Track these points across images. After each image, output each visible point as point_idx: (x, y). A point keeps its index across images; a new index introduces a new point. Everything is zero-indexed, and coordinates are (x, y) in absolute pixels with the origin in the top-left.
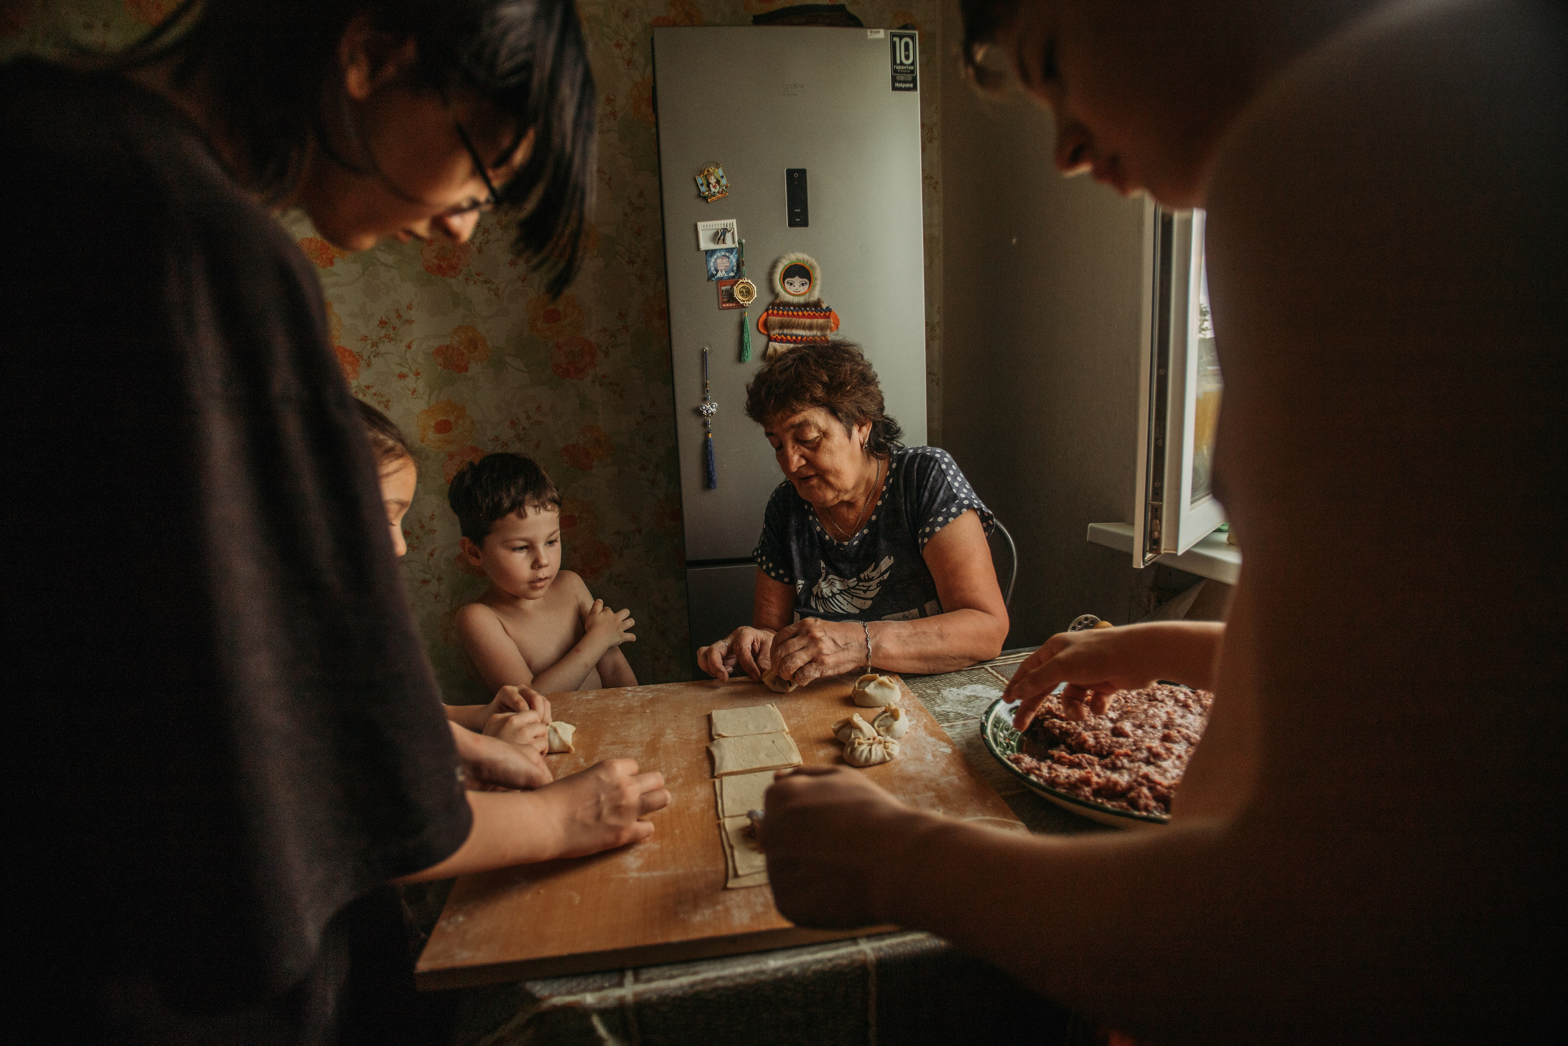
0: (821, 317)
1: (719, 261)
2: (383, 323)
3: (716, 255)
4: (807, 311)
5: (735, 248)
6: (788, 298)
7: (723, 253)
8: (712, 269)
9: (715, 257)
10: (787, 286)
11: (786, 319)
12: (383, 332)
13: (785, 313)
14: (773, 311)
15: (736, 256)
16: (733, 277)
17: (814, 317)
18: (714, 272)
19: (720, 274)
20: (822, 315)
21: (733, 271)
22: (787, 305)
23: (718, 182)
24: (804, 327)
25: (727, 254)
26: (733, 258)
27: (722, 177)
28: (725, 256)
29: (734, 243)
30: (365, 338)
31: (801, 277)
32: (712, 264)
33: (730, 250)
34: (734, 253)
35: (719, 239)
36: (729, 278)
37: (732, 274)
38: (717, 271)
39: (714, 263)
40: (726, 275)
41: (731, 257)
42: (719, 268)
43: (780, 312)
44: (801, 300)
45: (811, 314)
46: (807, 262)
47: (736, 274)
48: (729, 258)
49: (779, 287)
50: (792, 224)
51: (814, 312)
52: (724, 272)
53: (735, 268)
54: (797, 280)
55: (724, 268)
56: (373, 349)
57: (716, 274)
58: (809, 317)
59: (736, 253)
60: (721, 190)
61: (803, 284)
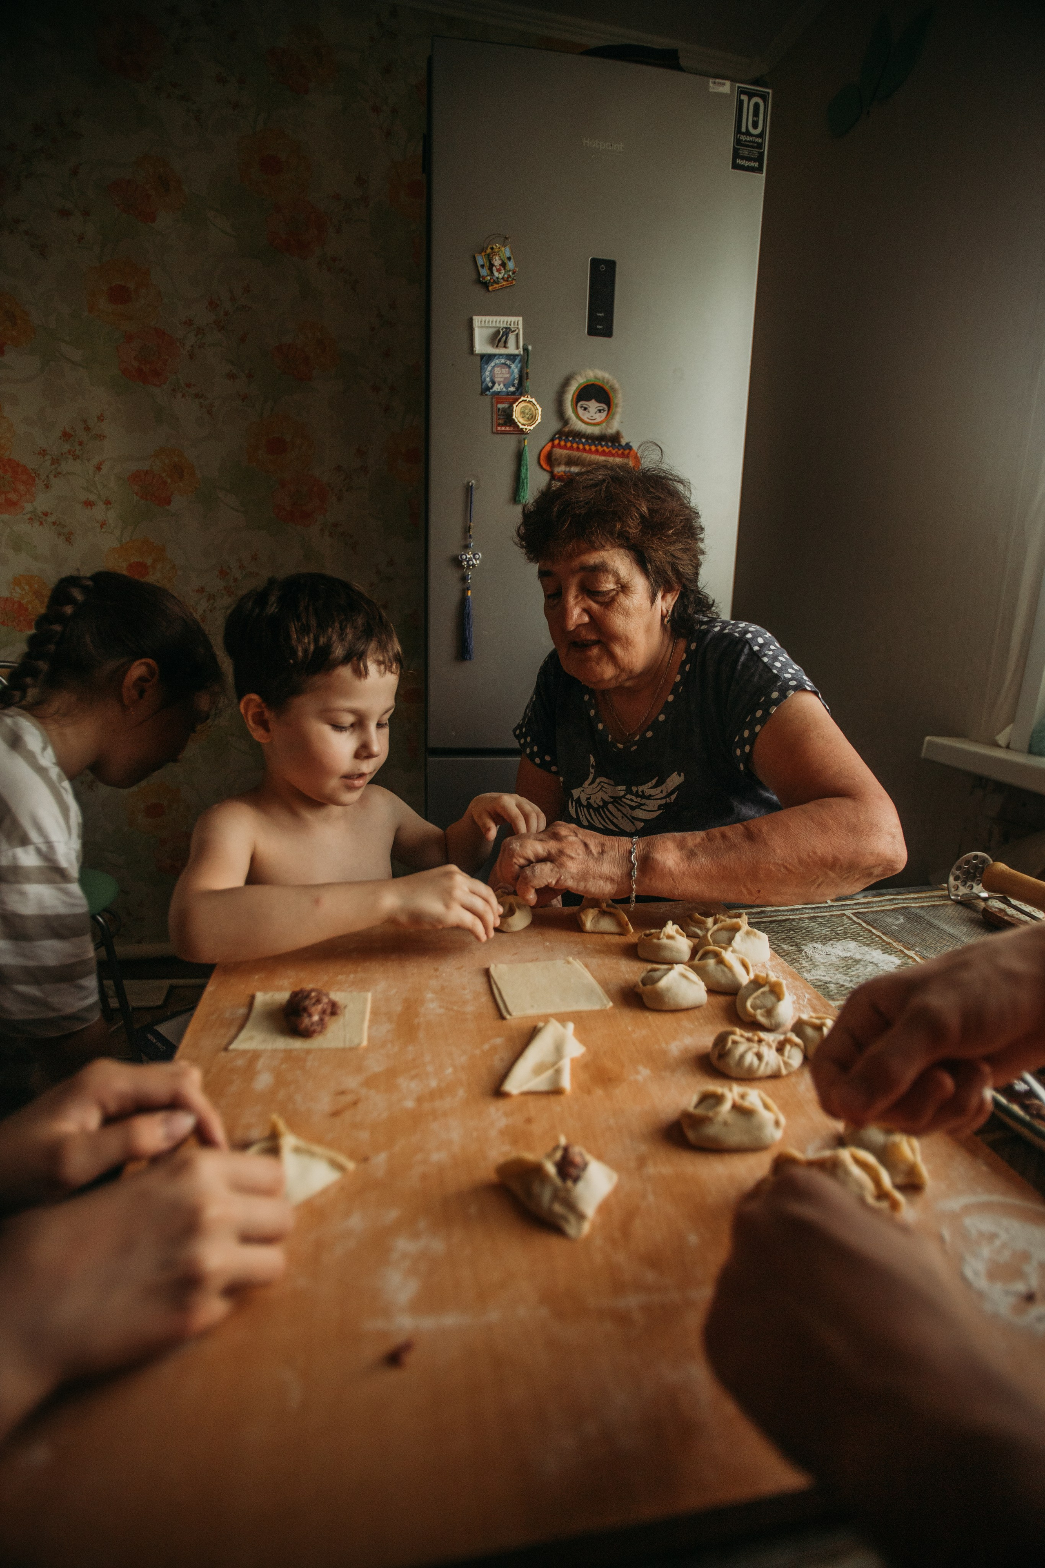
0: (619, 456)
1: (497, 370)
2: (66, 436)
3: (494, 362)
4: (602, 446)
5: (517, 355)
6: (580, 426)
7: (503, 361)
8: (488, 379)
9: (493, 364)
10: (580, 411)
11: (575, 453)
12: (66, 447)
13: (575, 445)
14: (560, 441)
15: (519, 365)
16: (513, 393)
17: (610, 454)
18: (490, 385)
19: (497, 388)
20: (620, 452)
21: (513, 385)
22: (578, 435)
23: (503, 265)
25: (508, 362)
26: (515, 369)
27: (509, 259)
28: (505, 364)
29: (518, 348)
30: (43, 453)
31: (599, 401)
32: (487, 373)
33: (512, 357)
34: (517, 361)
35: (500, 341)
36: (508, 393)
37: (512, 389)
38: (494, 383)
39: (491, 371)
40: (504, 390)
41: (513, 366)
42: (496, 380)
43: (569, 444)
44: (596, 430)
45: (607, 450)
46: (607, 383)
47: (517, 389)
48: (509, 367)
49: (569, 412)
50: (592, 332)
51: (611, 449)
52: (502, 386)
53: (516, 382)
54: (593, 405)
55: (502, 379)
56: (53, 467)
57: (492, 387)
58: (604, 453)
59: (520, 362)
60: (506, 276)
61: (600, 411)
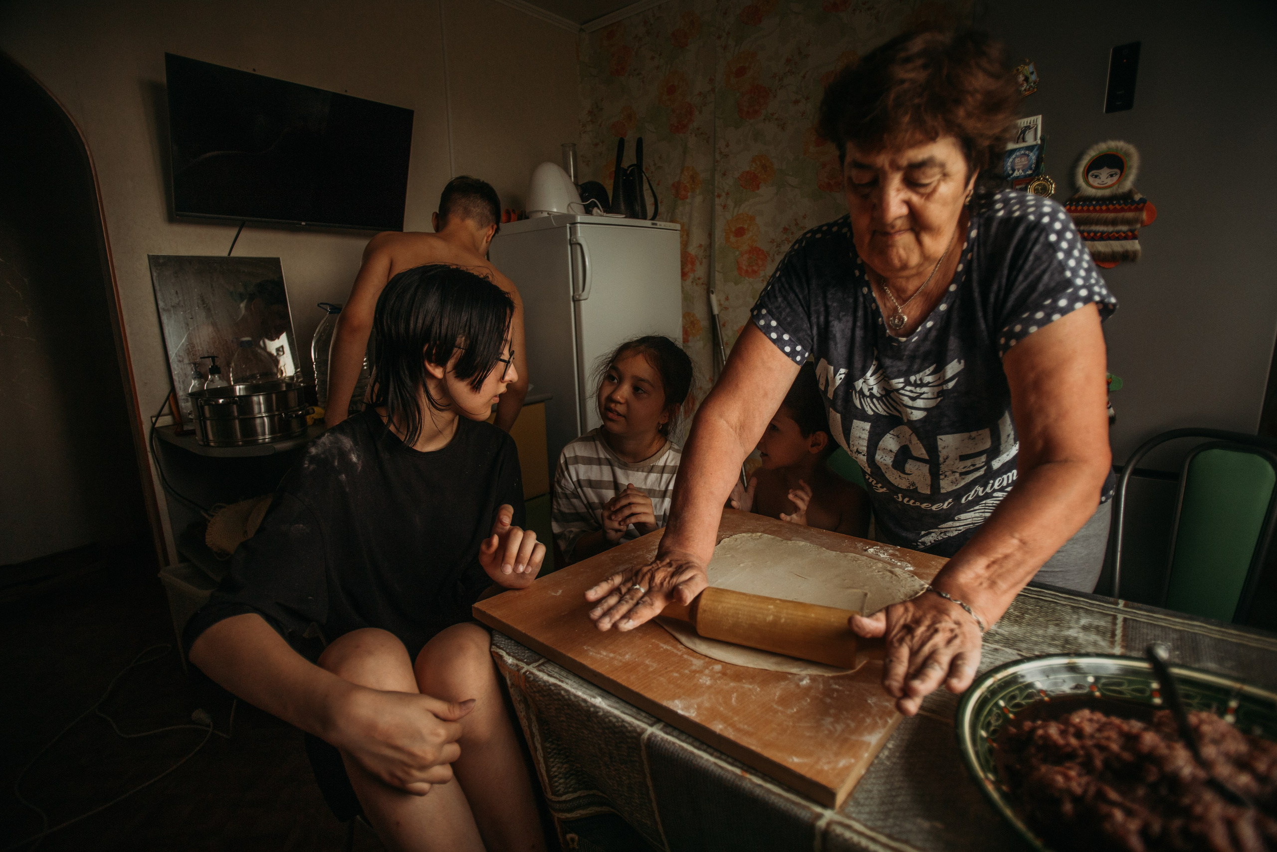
0: (1130, 210)
1: (1017, 160)
2: (785, 230)
3: (1015, 154)
4: (1113, 205)
5: (1036, 145)
6: (1091, 192)
7: (1023, 152)
8: (1009, 168)
9: (1014, 156)
10: (1091, 179)
11: (1085, 215)
12: (785, 236)
13: (1085, 208)
14: (1071, 207)
15: (1037, 153)
16: (1030, 175)
17: (1122, 210)
18: (1010, 172)
19: (1016, 174)
20: (1133, 207)
21: (1031, 169)
22: (1088, 199)
23: (1026, 79)
24: (1106, 223)
25: (1027, 152)
26: (1033, 156)
27: (1032, 73)
28: (1025, 154)
29: (1035, 139)
31: (1110, 167)
32: (1009, 164)
33: (1030, 148)
34: (1035, 149)
35: (1019, 138)
36: (1025, 176)
37: (1030, 172)
38: (1014, 170)
39: (1012, 162)
40: (1023, 174)
41: (1031, 154)
42: (1016, 167)
43: (1079, 208)
44: (1107, 192)
45: (1118, 207)
46: (1121, 149)
47: (1034, 171)
48: (1028, 155)
49: (1081, 182)
50: (1110, 109)
51: (1123, 205)
52: (1021, 171)
53: (1033, 166)
54: (1104, 173)
55: (1021, 167)
56: (777, 249)
57: (1012, 174)
58: (1115, 211)
59: (1037, 150)
61: (1112, 176)
